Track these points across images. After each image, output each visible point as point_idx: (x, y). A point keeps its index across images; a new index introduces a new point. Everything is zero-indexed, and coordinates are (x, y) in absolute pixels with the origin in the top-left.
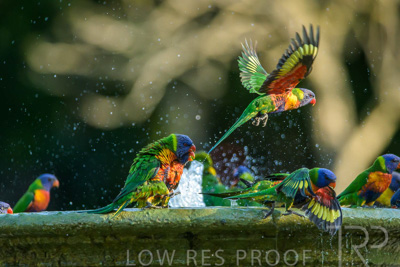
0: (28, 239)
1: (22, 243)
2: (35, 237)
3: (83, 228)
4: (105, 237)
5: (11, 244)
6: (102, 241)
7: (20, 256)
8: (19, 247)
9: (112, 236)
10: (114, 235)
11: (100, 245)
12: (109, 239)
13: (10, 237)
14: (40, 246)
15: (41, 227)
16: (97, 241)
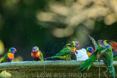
0: (35, 69)
1: (33, 70)
2: (37, 68)
3: (51, 66)
4: (57, 69)
5: (30, 70)
6: (56, 70)
7: (32, 74)
8: (32, 71)
9: (59, 68)
10: (60, 68)
11: (56, 71)
12: (58, 69)
13: (30, 68)
14: (38, 71)
15: (39, 65)
16: (55, 70)
